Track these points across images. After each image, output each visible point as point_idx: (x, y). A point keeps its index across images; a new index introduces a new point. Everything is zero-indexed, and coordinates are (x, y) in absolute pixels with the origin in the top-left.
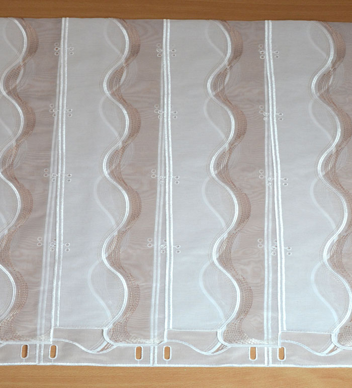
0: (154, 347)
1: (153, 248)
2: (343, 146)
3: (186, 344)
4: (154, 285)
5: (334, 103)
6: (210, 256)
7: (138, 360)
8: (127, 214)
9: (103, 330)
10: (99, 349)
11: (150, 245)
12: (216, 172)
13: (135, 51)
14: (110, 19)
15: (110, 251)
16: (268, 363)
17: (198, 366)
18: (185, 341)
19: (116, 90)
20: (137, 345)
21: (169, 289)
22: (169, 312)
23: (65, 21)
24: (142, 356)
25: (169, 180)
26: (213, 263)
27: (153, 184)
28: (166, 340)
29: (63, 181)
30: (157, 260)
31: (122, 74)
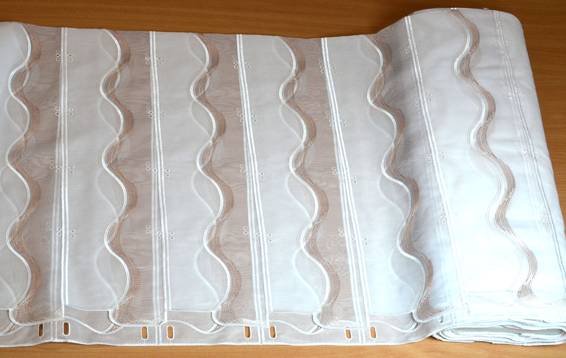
0: (158, 327)
1: (151, 234)
2: (309, 145)
3: (187, 324)
4: (154, 269)
5: (298, 108)
6: (201, 242)
7: (144, 339)
8: (125, 204)
9: (108, 312)
10: (107, 330)
11: (148, 232)
12: (202, 167)
13: (126, 58)
14: (103, 29)
15: (111, 239)
16: (262, 342)
17: (199, 344)
18: (186, 321)
19: (111, 93)
20: (142, 326)
21: (167, 273)
22: (168, 294)
23: (64, 30)
24: (148, 336)
25: (161, 174)
26: (204, 249)
27: (148, 176)
28: (166, 321)
29: (67, 173)
30: (155, 246)
31: (116, 79)
